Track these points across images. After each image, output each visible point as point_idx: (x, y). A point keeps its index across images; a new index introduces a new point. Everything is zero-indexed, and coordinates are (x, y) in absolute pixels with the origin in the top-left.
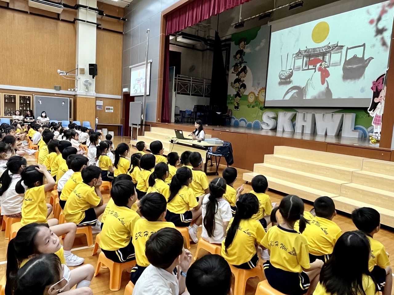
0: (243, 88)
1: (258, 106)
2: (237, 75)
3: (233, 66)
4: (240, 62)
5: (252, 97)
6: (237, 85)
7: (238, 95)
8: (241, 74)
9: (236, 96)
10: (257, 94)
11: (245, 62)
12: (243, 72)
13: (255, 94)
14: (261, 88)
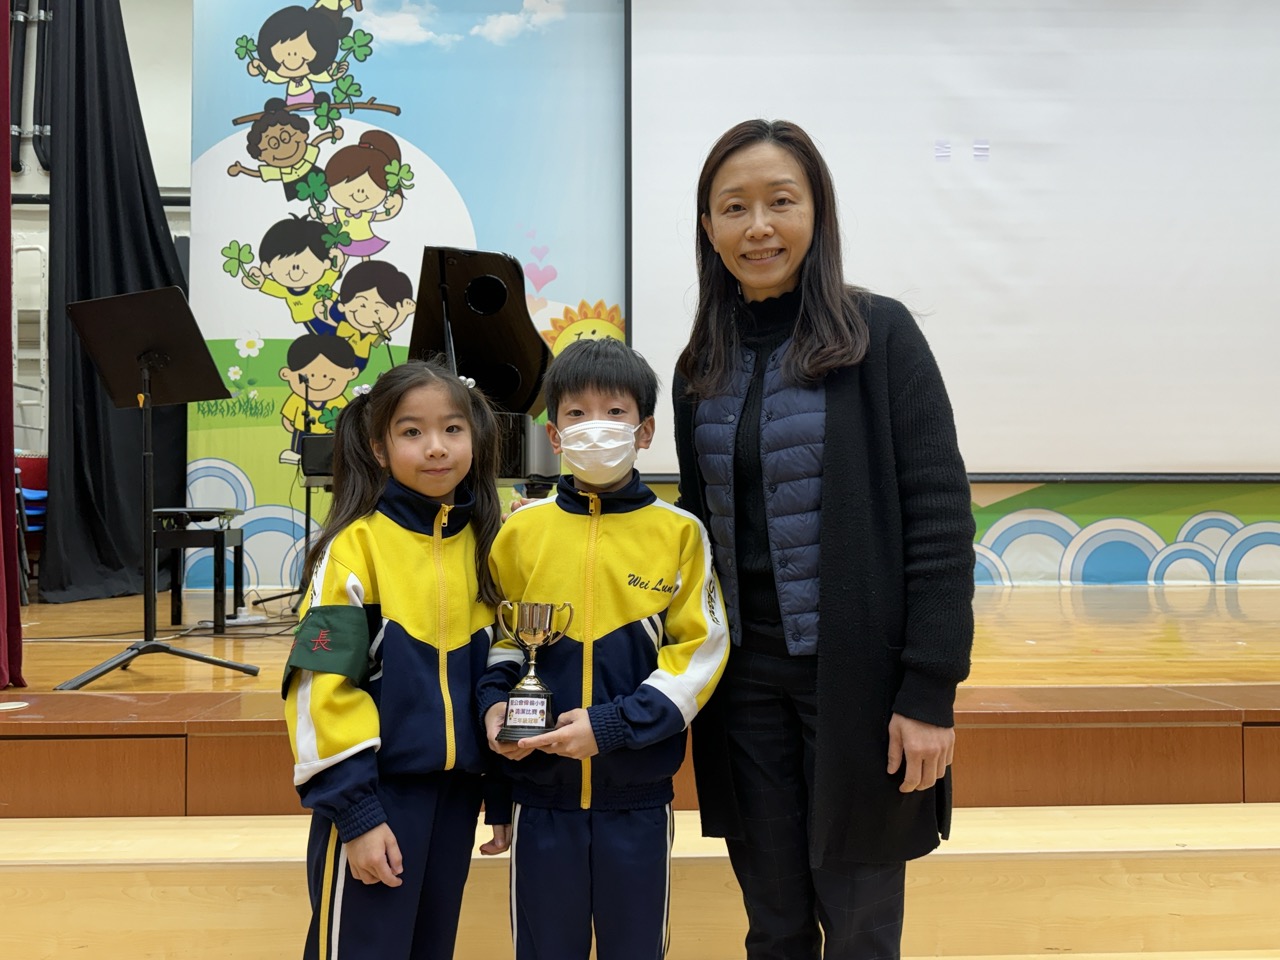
0: (373, 294)
2: (291, 191)
3: (236, 122)
6: (306, 265)
7: (322, 342)
8: (341, 191)
9: (299, 354)
11: (372, 104)
12: (365, 181)
14: (570, 306)
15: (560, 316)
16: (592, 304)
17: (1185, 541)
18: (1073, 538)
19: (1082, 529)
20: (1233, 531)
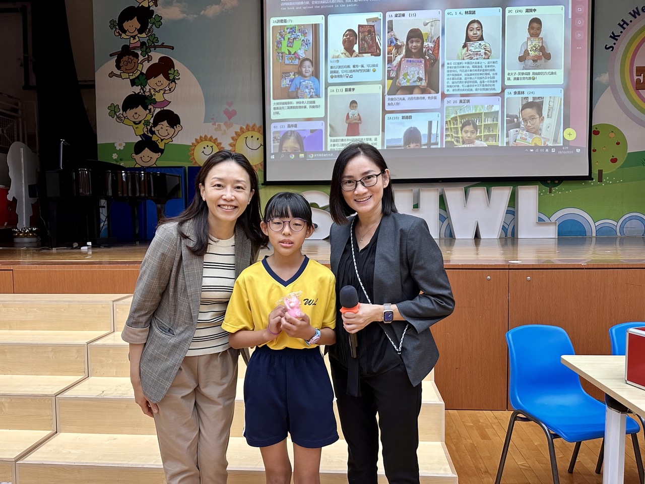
0: (165, 123)
2: (133, 83)
3: (111, 55)
4: (143, 44)
5: (208, 150)
6: (140, 112)
7: (147, 143)
8: (152, 82)
9: (138, 148)
10: (230, 145)
11: (162, 46)
12: (161, 77)
13: (218, 144)
14: (242, 126)
15: (239, 130)
16: (251, 125)
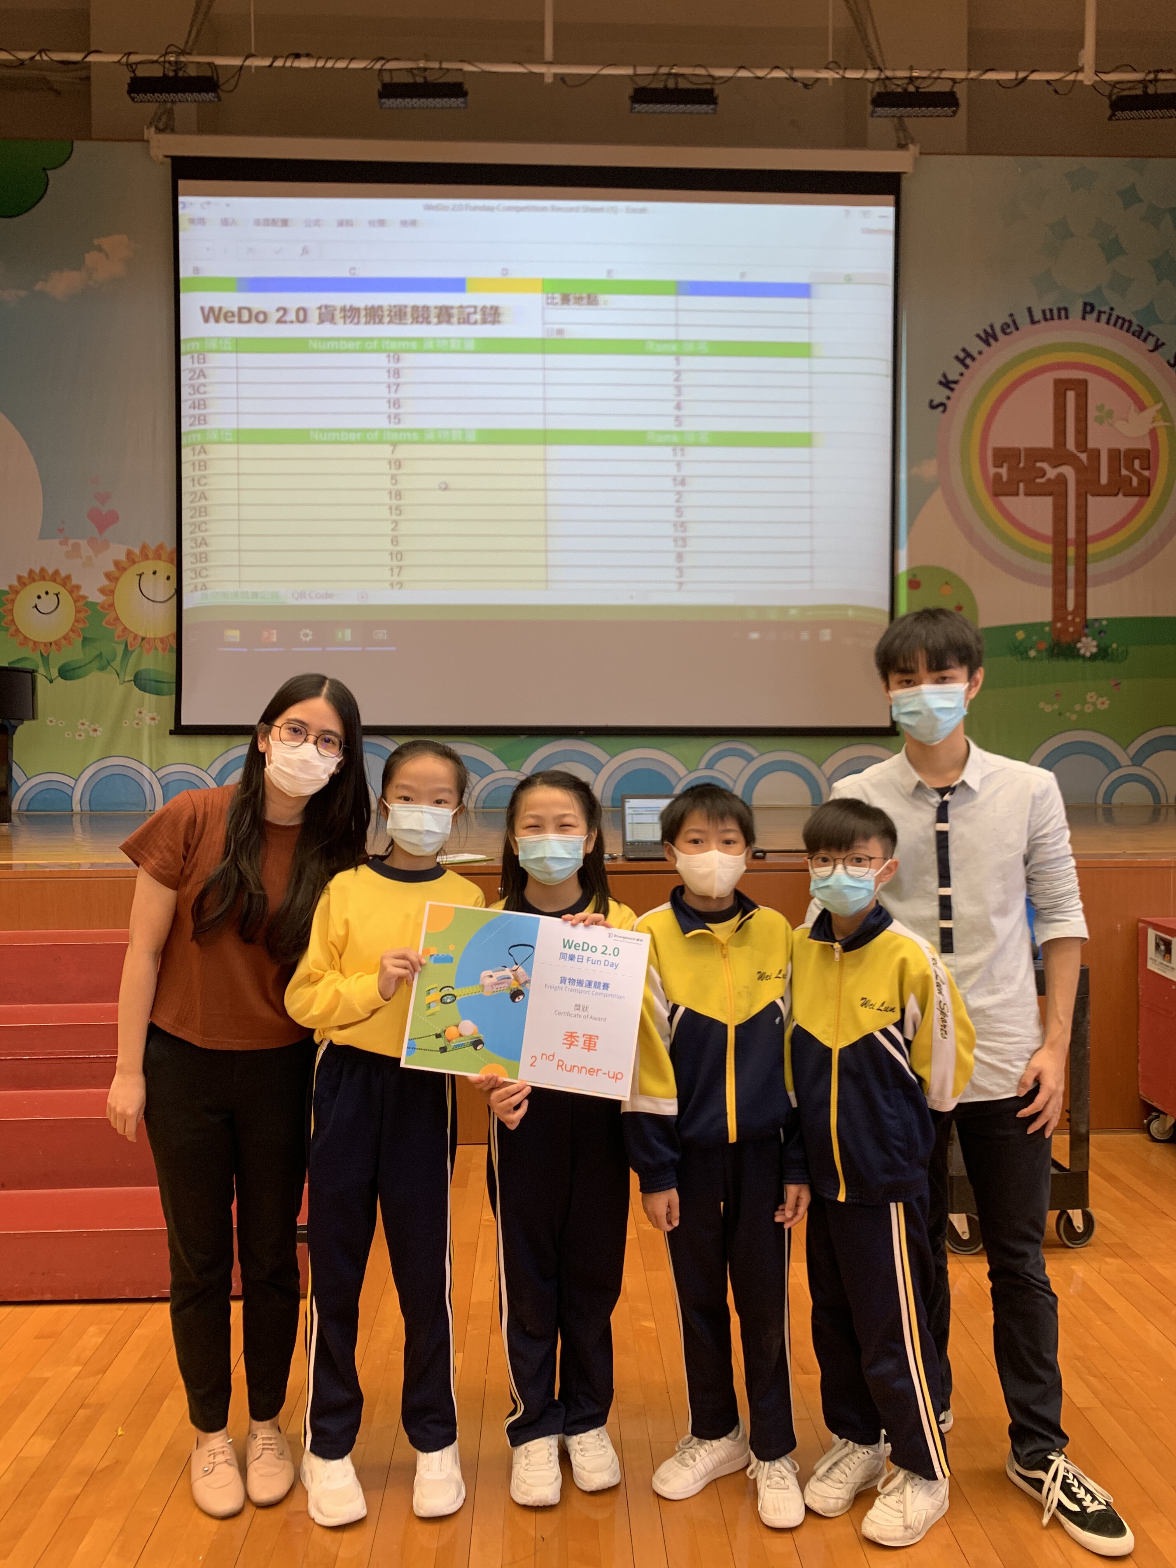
1: (117, 664)
5: (48, 603)
13: (73, 590)
14: (132, 548)
15: (122, 557)
16: (153, 546)
17: (706, 768)
18: (603, 766)
19: (612, 758)
20: (750, 759)
